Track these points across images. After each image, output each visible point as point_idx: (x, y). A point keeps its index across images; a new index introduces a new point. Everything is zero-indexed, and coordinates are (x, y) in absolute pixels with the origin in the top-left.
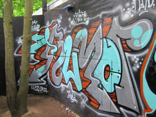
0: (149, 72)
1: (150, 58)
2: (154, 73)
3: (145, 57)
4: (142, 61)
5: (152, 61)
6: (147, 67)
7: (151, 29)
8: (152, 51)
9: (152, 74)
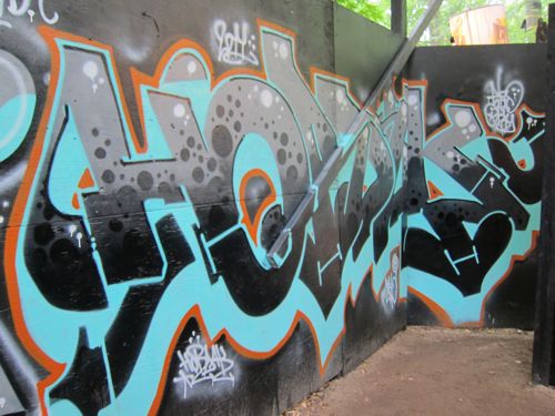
0: (36, 246)
1: (36, 196)
2: (51, 243)
3: (16, 195)
4: (6, 208)
5: (44, 206)
6: (28, 230)
7: (28, 92)
8: (39, 169)
9: (47, 248)
